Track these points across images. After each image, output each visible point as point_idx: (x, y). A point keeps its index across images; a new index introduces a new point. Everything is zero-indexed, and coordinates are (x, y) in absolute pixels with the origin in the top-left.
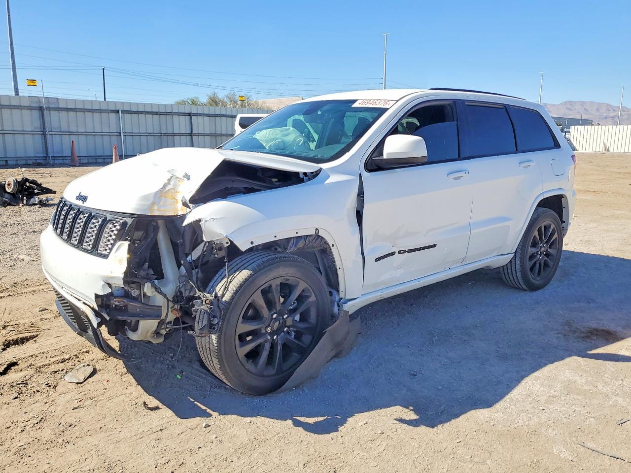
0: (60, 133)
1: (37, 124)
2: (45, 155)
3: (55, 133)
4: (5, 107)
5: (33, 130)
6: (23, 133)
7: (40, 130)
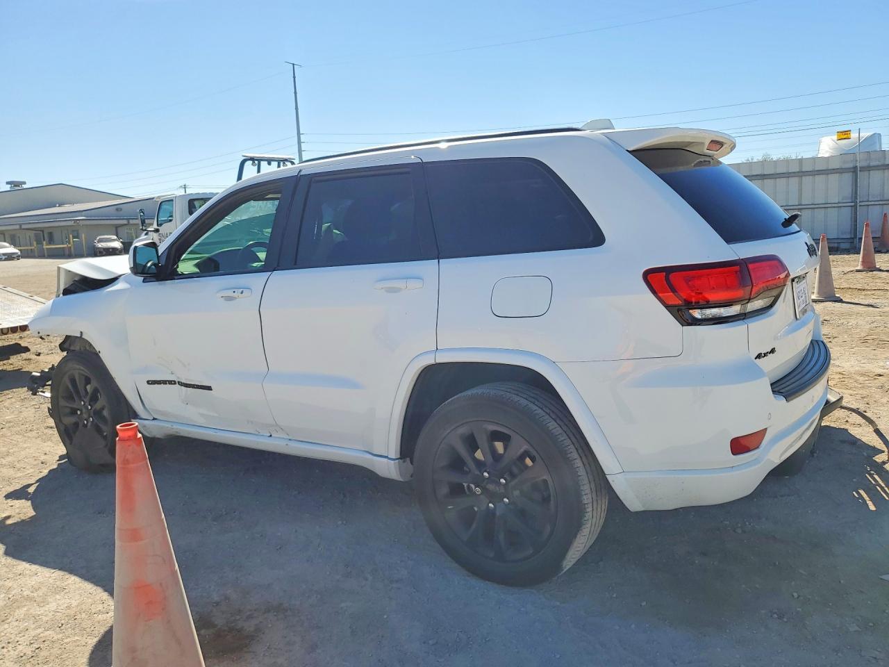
0: (881, 203)
1: (848, 191)
2: (853, 237)
3: (873, 203)
4: (806, 174)
5: (841, 201)
6: (825, 206)
7: (850, 201)
